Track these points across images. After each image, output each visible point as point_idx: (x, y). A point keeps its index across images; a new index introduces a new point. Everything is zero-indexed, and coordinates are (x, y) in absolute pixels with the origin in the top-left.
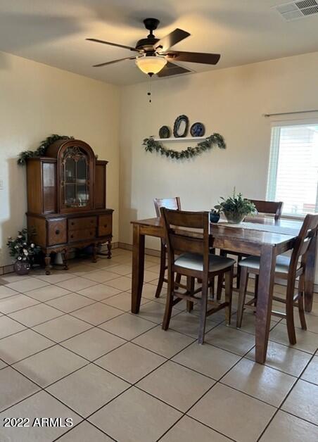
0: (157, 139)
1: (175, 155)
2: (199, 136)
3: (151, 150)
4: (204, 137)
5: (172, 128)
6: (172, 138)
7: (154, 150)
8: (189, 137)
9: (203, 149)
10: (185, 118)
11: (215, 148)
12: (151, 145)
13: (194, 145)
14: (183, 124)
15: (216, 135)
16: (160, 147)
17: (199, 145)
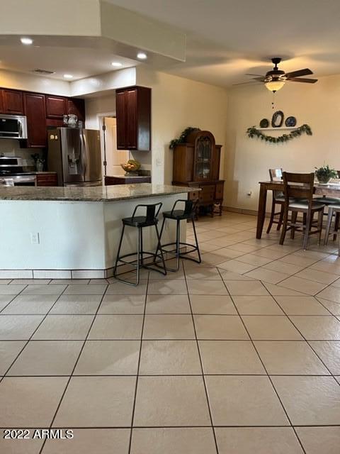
0: (258, 128)
1: (273, 140)
2: (291, 126)
3: (252, 136)
4: (296, 127)
5: (270, 120)
6: (270, 127)
7: (255, 136)
8: (284, 127)
9: (295, 135)
10: (281, 113)
11: (304, 135)
12: (253, 132)
13: (288, 133)
14: (279, 118)
15: (305, 125)
16: (261, 134)
17: (292, 132)
